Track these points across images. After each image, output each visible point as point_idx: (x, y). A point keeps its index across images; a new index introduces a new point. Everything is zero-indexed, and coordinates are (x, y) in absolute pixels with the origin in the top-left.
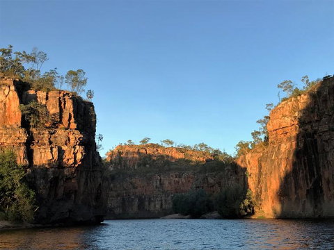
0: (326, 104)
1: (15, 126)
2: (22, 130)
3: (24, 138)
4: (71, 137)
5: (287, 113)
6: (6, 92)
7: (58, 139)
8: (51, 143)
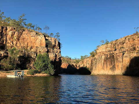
0: (118, 46)
1: (44, 47)
2: (46, 48)
3: (46, 50)
4: (58, 51)
5: (104, 48)
6: (42, 37)
7: (55, 51)
8: (53, 52)
